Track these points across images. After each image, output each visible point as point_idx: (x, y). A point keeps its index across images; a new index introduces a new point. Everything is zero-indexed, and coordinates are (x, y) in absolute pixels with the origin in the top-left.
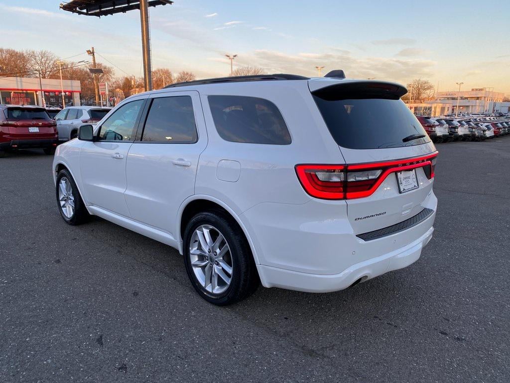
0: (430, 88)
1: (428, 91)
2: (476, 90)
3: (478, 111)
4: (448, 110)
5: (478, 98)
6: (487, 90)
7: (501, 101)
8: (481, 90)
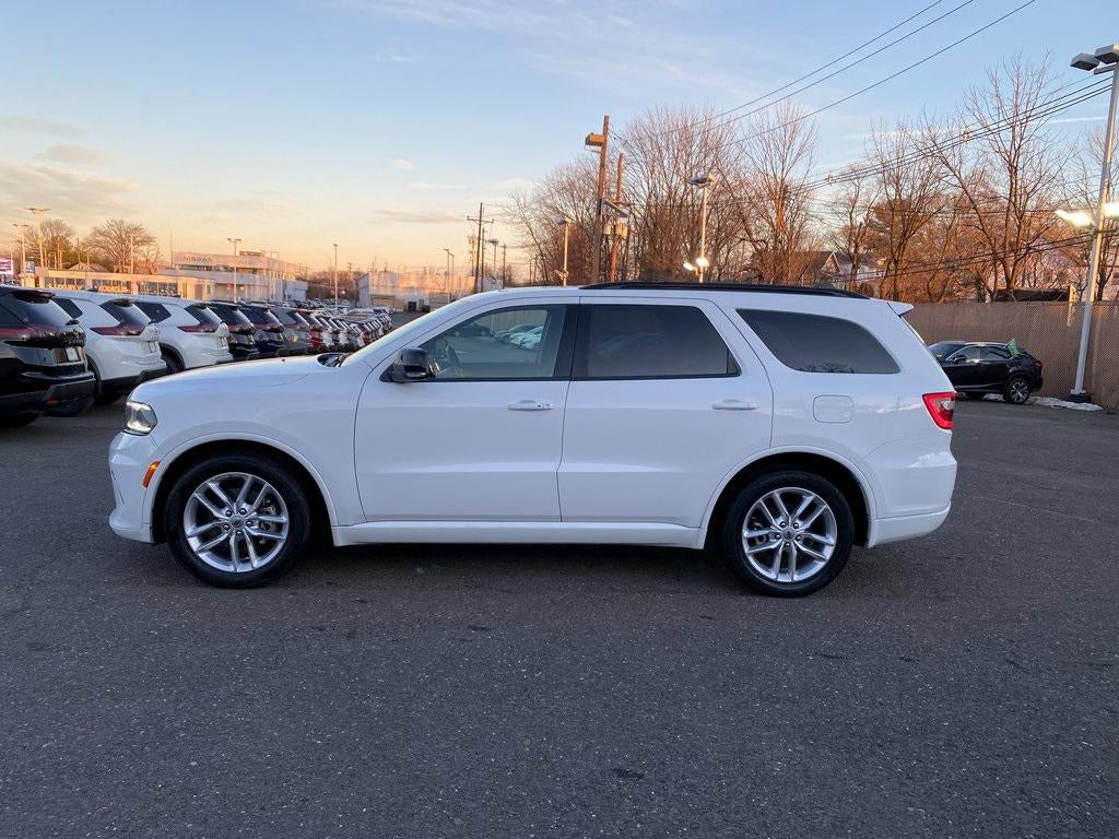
0: (147, 241)
1: (144, 248)
2: (249, 254)
3: (259, 297)
4: (209, 290)
5: (255, 271)
6: (268, 255)
7: (293, 279)
8: (257, 255)
